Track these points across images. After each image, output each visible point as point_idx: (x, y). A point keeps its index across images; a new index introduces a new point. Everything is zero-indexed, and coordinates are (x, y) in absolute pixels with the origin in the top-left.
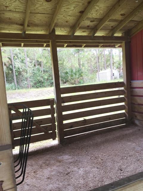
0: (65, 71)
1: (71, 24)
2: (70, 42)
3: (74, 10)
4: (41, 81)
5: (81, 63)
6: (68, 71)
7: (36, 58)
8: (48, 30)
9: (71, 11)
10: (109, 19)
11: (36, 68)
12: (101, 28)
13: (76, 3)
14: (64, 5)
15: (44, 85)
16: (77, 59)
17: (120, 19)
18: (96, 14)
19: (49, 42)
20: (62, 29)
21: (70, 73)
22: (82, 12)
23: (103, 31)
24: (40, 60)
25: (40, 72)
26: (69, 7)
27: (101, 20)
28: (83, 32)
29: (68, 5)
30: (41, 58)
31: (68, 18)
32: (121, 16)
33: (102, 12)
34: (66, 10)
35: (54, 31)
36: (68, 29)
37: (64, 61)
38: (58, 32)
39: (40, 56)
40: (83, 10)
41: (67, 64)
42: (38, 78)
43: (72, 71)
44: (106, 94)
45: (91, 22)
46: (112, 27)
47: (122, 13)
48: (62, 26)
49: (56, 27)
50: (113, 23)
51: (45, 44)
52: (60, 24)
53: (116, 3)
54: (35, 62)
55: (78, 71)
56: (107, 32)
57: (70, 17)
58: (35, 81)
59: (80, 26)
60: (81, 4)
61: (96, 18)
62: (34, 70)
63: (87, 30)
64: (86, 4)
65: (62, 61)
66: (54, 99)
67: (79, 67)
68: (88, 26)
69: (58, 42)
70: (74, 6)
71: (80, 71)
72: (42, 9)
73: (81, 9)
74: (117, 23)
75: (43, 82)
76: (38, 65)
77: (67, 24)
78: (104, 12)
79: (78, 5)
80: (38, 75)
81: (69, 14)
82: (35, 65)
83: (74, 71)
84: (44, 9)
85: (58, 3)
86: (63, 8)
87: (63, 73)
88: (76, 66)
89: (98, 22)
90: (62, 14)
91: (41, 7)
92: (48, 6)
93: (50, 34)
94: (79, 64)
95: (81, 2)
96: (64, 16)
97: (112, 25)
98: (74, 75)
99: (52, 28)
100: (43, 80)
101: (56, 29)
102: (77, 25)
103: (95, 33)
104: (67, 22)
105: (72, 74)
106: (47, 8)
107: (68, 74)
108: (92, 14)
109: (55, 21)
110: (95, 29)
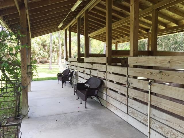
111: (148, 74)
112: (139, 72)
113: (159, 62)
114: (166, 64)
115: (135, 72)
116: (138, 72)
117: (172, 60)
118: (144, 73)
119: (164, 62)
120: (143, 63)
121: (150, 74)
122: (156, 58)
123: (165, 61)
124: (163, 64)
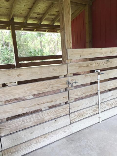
0: (29, 51)
1: (24, 16)
2: (25, 27)
3: (25, 7)
4: (9, 59)
5: (43, 45)
6: (32, 51)
7: (4, 39)
8: (9, 18)
9: (23, 7)
10: (48, 14)
11: (4, 47)
12: (44, 19)
13: (25, 3)
14: (18, 4)
15: (11, 62)
16: (39, 41)
17: (57, 14)
18: (40, 10)
19: (9, 26)
20: (18, 18)
21: (34, 53)
22: (30, 9)
23: (47, 21)
24: (7, 41)
25: (8, 51)
26: (21, 5)
27: (44, 14)
28: (34, 21)
29: (21, 4)
30: (8, 39)
31: (22, 12)
32: (56, 13)
33: (43, 9)
34: (19, 7)
35: (13, 19)
36: (23, 19)
37: (28, 42)
38: (16, 20)
39: (7, 38)
40: (31, 7)
41: (31, 46)
42: (6, 56)
43: (35, 51)
44: (50, 62)
45: (38, 15)
46: (52, 19)
47: (57, 11)
48: (18, 16)
49: (14, 17)
50: (53, 16)
51: (7, 28)
52: (17, 15)
53: (51, 5)
54: (3, 43)
55: (40, 51)
56: (50, 22)
57: (23, 11)
58: (3, 58)
59: (30, 17)
60: (29, 4)
61: (40, 13)
62: (2, 49)
63: (36, 20)
64: (32, 4)
65: (26, 42)
66: (14, 64)
67: (40, 48)
68: (36, 17)
69: (16, 27)
70: (24, 5)
71: (42, 51)
72: (4, 5)
73: (29, 7)
74: (55, 16)
75: (10, 60)
76: (6, 45)
77: (21, 15)
78: (45, 9)
79: (27, 4)
80: (6, 53)
81: (22, 9)
82: (3, 46)
83: (37, 51)
84: (5, 5)
85: (13, 3)
86: (17, 5)
87: (28, 53)
88: (38, 47)
89: (42, 15)
90: (17, 9)
91: (3, 4)
92: (7, 4)
93: (10, 21)
94: (41, 46)
95: (29, 3)
96: (18, 10)
97: (52, 18)
98: (37, 54)
99: (11, 17)
100: (10, 58)
101: (14, 18)
102: (28, 17)
103: (41, 22)
104: (21, 14)
105: (36, 53)
106: (7, 5)
107: (31, 54)
108: (37, 10)
109: (13, 13)
110: (41, 19)
111: (96, 65)
112: (86, 66)
113: (104, 53)
114: (109, 54)
115: (80, 67)
116: (83, 67)
117: (112, 50)
118: (91, 65)
119: (107, 53)
120: (89, 55)
121: (98, 65)
122: (101, 50)
123: (108, 51)
124: (107, 54)
